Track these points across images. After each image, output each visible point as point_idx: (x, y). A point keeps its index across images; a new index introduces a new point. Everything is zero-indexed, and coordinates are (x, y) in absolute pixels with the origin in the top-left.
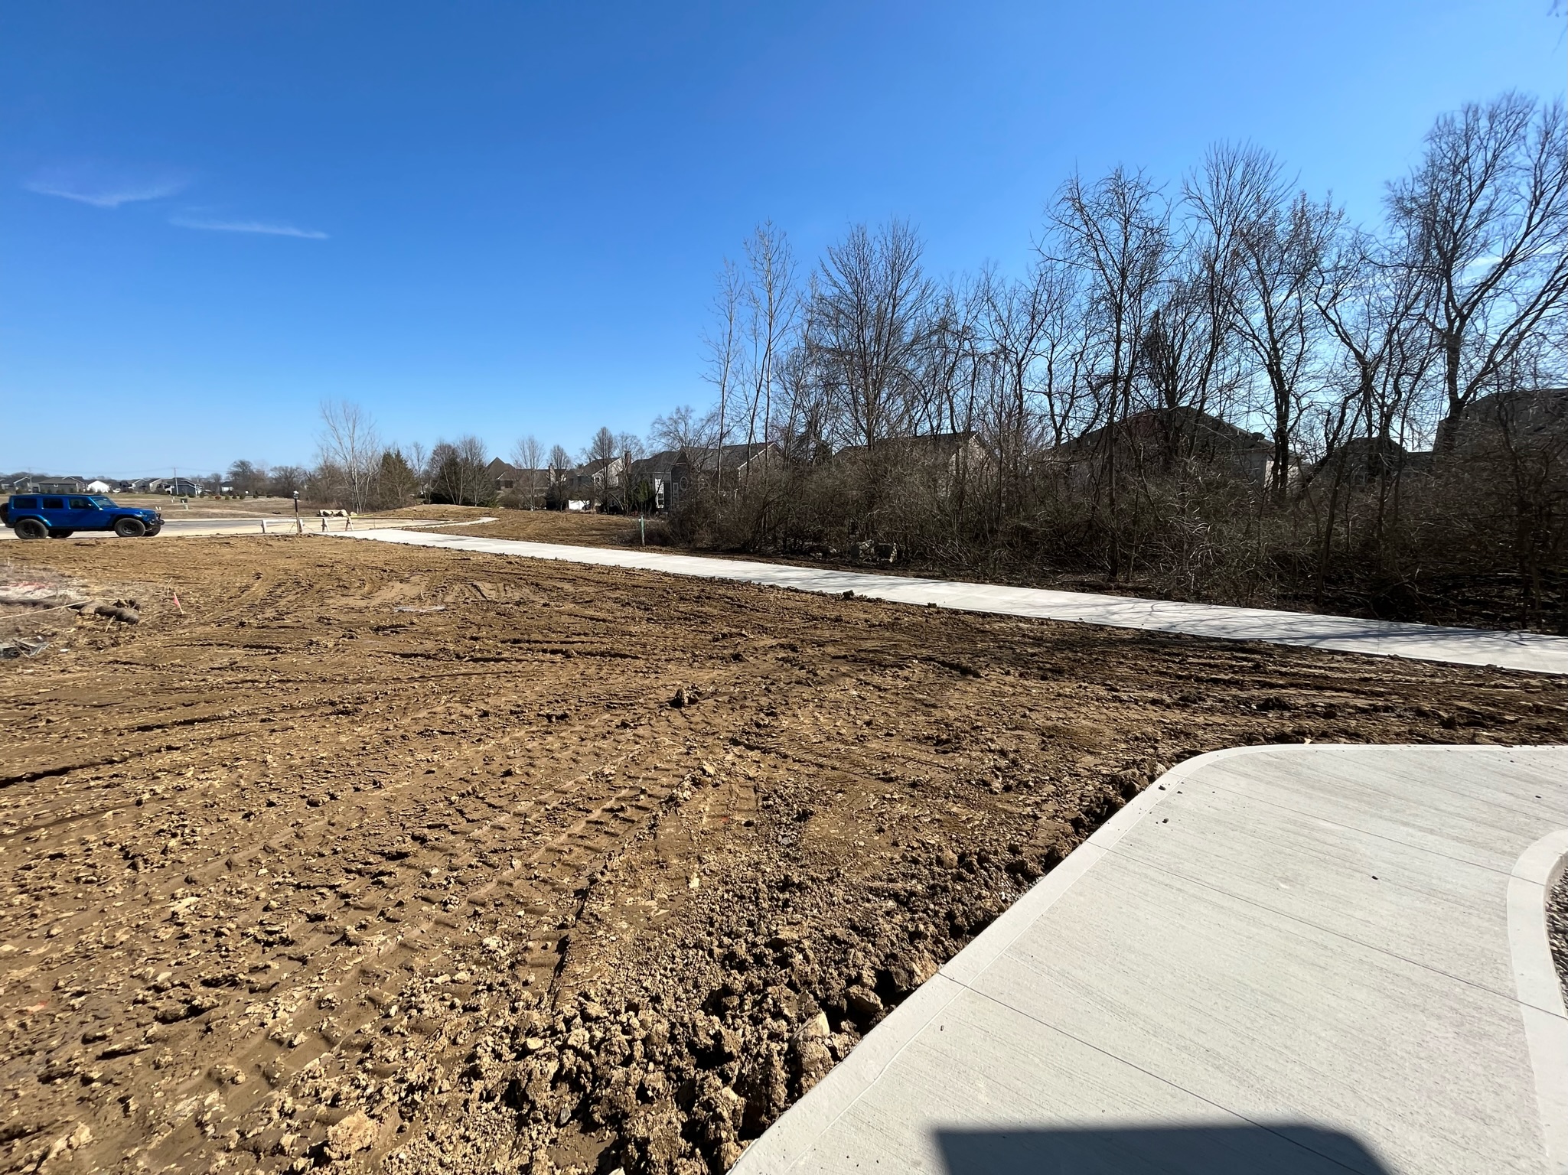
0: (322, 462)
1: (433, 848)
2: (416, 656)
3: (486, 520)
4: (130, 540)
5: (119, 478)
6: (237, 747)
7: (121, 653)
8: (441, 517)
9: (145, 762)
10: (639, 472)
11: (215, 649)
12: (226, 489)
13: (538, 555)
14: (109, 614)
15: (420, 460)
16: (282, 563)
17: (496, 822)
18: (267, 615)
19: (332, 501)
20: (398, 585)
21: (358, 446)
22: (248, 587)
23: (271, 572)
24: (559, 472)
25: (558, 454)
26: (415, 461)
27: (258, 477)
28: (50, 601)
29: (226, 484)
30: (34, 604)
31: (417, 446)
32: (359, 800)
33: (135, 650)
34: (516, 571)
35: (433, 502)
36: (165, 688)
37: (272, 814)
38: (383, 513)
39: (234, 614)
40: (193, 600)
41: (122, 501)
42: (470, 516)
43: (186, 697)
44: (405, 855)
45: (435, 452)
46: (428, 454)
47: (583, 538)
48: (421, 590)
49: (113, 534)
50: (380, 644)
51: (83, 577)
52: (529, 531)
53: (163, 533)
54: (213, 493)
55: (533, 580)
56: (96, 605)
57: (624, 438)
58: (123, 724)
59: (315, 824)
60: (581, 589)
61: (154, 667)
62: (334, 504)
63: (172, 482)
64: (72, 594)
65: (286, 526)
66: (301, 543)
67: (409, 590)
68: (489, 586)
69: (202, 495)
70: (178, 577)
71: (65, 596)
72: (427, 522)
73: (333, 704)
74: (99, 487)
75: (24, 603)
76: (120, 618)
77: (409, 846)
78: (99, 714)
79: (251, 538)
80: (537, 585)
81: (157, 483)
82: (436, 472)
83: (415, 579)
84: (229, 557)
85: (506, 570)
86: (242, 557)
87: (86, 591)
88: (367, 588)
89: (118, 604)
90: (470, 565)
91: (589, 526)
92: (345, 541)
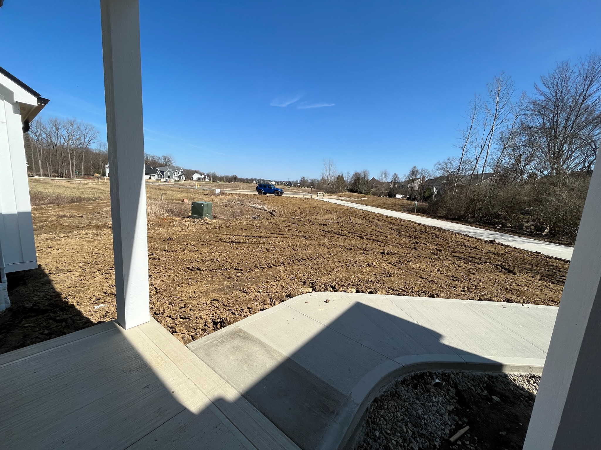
0: (322, 178)
1: (310, 260)
2: (326, 231)
3: (363, 199)
4: (276, 196)
5: (277, 181)
6: (285, 239)
7: (271, 221)
8: (350, 197)
9: (271, 238)
10: (428, 184)
11: (287, 223)
12: (298, 185)
13: (373, 211)
14: (270, 213)
15: (348, 178)
16: (305, 205)
17: (323, 260)
18: (299, 218)
19: (322, 190)
20: (330, 215)
21: (331, 173)
22: (296, 211)
23: (302, 208)
24: (395, 184)
25: (396, 176)
26: (347, 178)
27: (306, 182)
28: (261, 209)
29: (299, 183)
31: (348, 173)
32: (302, 251)
33: (273, 221)
34: (364, 215)
35: (351, 192)
36: (277, 228)
37: (287, 250)
38: (334, 194)
39: (292, 216)
40: (285, 212)
41: (277, 187)
42: (359, 197)
43: (279, 230)
44: (305, 260)
45: (353, 175)
46: (351, 175)
47: (393, 208)
48: (334, 217)
49: (274, 195)
50: (319, 227)
51: (267, 204)
52: (375, 203)
53: (282, 196)
54: (295, 186)
55: (368, 219)
56: (268, 211)
57: (423, 170)
58: (269, 232)
59: (293, 253)
60: (381, 223)
61: (276, 224)
62: (322, 191)
63: (287, 182)
64: (265, 207)
65: (308, 196)
66: (310, 201)
67: (332, 216)
68: (354, 218)
69: (293, 186)
70: (283, 206)
71: (264, 208)
72: (345, 198)
73: (304, 236)
74: (273, 183)
75: (258, 208)
76: (272, 214)
77: (307, 259)
78: (266, 230)
79: (300, 198)
80: (368, 220)
81: (284, 182)
82: (353, 182)
83: (335, 214)
84: (294, 203)
85: (361, 215)
86: (297, 203)
87: (267, 207)
88: (322, 214)
89: (272, 211)
90: (351, 212)
91: (402, 204)
92: (321, 201)
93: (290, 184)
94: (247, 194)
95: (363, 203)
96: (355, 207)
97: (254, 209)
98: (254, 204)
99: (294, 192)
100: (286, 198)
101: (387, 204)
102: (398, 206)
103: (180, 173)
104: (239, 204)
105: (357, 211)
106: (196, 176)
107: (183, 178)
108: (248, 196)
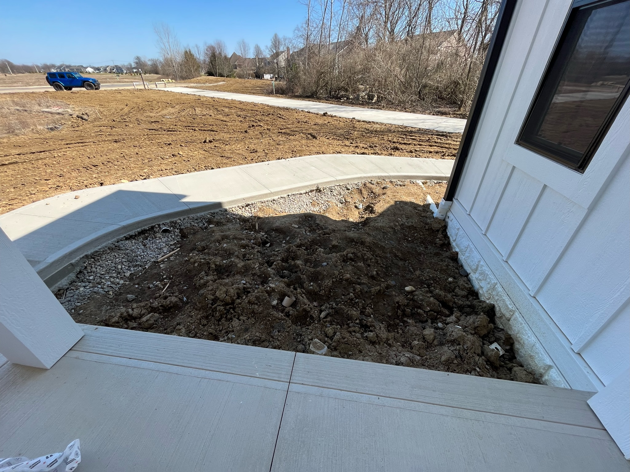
3: (221, 83)
4: (88, 91)
5: (97, 66)
8: (205, 82)
10: (293, 58)
13: (226, 98)
14: (80, 117)
16: (136, 100)
18: (124, 118)
20: (170, 108)
21: (172, 48)
22: (123, 109)
24: (260, 60)
26: (198, 55)
27: (144, 64)
28: (63, 113)
30: (59, 114)
31: (197, 46)
34: (214, 104)
35: (208, 75)
40: (105, 113)
42: (216, 81)
43: (82, 138)
47: (252, 91)
48: (175, 111)
49: (84, 89)
50: (146, 126)
51: (73, 105)
52: (232, 88)
54: (130, 73)
55: (217, 107)
56: (76, 114)
57: (285, 39)
60: (230, 111)
62: (171, 77)
63: (115, 67)
64: (69, 110)
65: (141, 86)
68: (199, 109)
69: (126, 73)
70: (102, 105)
71: (67, 111)
72: (196, 84)
74: (90, 70)
75: (56, 113)
76: (83, 119)
79: (129, 90)
80: (216, 109)
81: (111, 67)
83: (177, 107)
85: (210, 103)
86: (124, 98)
87: (74, 109)
88: (160, 110)
89: (83, 114)
90: (199, 101)
91: (263, 86)
92: (160, 92)
93: (119, 71)
94: (33, 93)
95: (218, 89)
96: (206, 95)
97: (50, 115)
98: (48, 107)
99: (125, 82)
100: (104, 92)
101: (246, 87)
102: (258, 88)
104: (18, 110)
105: (207, 100)
108: (34, 95)
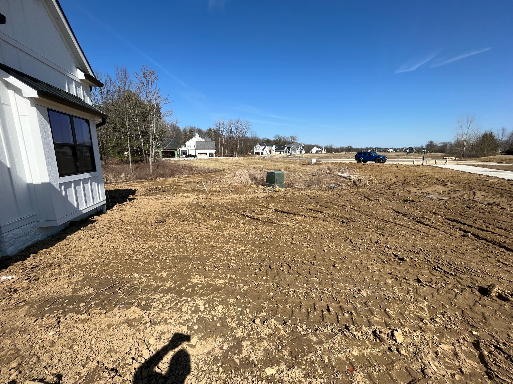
0: (456, 140)
7: (342, 192)
14: (354, 182)
15: (503, 137)
16: (407, 174)
19: (456, 154)
20: (439, 187)
23: (401, 176)
27: (435, 146)
28: (348, 177)
38: (473, 159)
40: (374, 182)
54: (419, 152)
65: (420, 162)
69: (415, 152)
75: (343, 177)
79: (407, 165)
81: (405, 149)
84: (394, 171)
86: (398, 171)
87: (356, 176)
89: (358, 180)
92: (437, 168)
93: (411, 151)
97: (339, 178)
98: (342, 172)
99: (410, 158)
103: (302, 148)
104: (327, 173)
106: (314, 150)
107: (304, 152)
108: (342, 165)
